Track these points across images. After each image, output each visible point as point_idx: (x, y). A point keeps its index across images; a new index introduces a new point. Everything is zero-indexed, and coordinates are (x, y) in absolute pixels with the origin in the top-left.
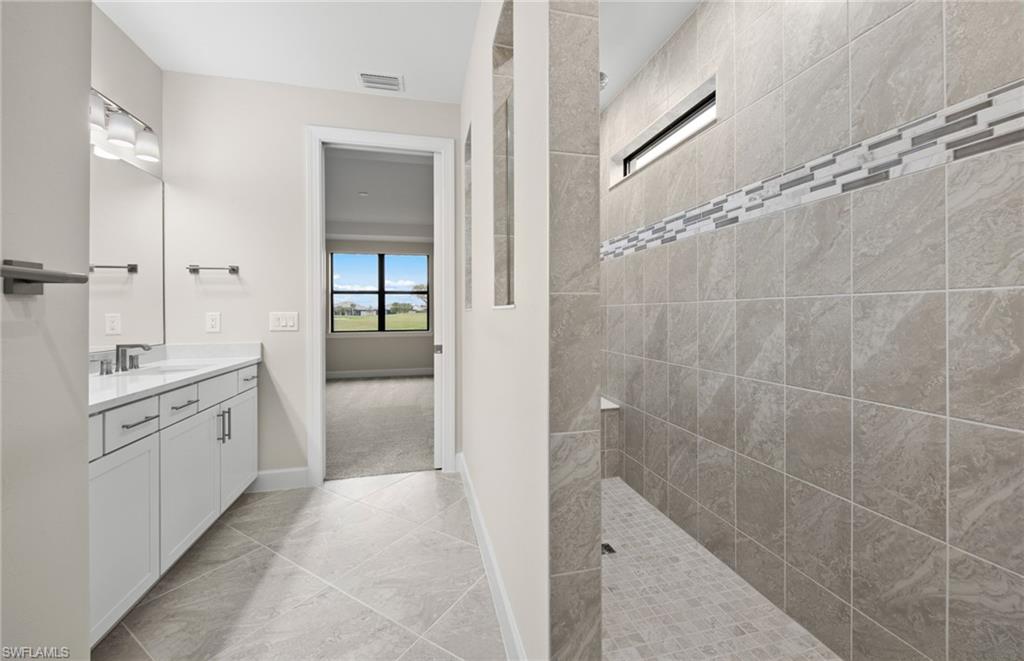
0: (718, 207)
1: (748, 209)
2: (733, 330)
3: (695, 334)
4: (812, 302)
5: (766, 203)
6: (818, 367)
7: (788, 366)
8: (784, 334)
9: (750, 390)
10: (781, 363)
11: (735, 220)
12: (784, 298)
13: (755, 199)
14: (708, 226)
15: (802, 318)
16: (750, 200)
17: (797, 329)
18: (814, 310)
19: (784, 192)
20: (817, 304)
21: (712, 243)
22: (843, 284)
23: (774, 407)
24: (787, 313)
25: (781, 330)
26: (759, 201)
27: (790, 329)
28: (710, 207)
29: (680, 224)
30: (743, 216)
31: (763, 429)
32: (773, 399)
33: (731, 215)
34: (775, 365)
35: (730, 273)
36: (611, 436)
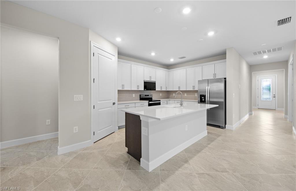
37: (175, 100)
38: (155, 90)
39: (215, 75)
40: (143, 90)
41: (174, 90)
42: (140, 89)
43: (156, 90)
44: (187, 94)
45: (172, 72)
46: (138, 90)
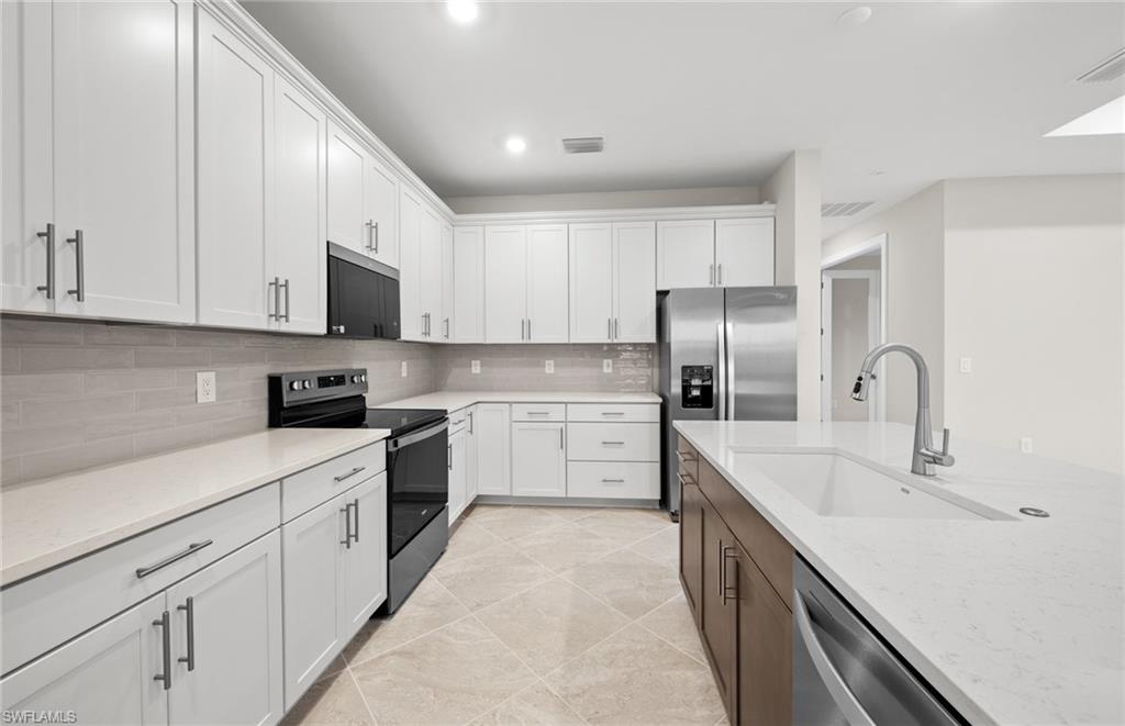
37: (510, 403)
38: (398, 335)
39: (716, 270)
40: (324, 331)
41: (488, 342)
42: (294, 325)
43: (403, 338)
44: (556, 366)
45: (480, 229)
46: (274, 326)
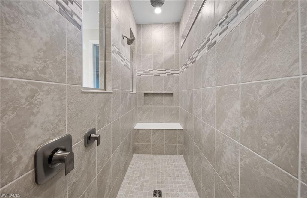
0: (209, 39)
1: (221, 34)
2: (214, 103)
3: (201, 104)
4: (259, 86)
5: (230, 25)
6: (264, 138)
7: (242, 131)
8: (239, 108)
9: (222, 140)
10: (238, 128)
11: (215, 42)
12: (240, 84)
13: (224, 26)
14: (205, 50)
15: (252, 98)
16: (221, 28)
17: (249, 106)
18: (260, 92)
19: (239, 13)
20: (264, 87)
21: (206, 59)
22: (289, 67)
23: (234, 155)
24: (241, 94)
25: (238, 106)
26: (226, 26)
27: (243, 105)
28: (206, 40)
29: (196, 54)
30: (218, 39)
31: (227, 166)
32: (233, 150)
33: (213, 41)
34: (234, 128)
35: (213, 72)
36: (180, 139)
